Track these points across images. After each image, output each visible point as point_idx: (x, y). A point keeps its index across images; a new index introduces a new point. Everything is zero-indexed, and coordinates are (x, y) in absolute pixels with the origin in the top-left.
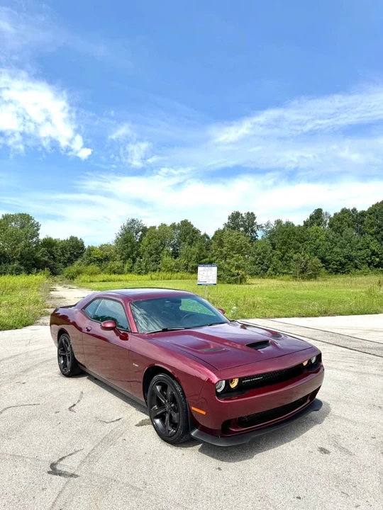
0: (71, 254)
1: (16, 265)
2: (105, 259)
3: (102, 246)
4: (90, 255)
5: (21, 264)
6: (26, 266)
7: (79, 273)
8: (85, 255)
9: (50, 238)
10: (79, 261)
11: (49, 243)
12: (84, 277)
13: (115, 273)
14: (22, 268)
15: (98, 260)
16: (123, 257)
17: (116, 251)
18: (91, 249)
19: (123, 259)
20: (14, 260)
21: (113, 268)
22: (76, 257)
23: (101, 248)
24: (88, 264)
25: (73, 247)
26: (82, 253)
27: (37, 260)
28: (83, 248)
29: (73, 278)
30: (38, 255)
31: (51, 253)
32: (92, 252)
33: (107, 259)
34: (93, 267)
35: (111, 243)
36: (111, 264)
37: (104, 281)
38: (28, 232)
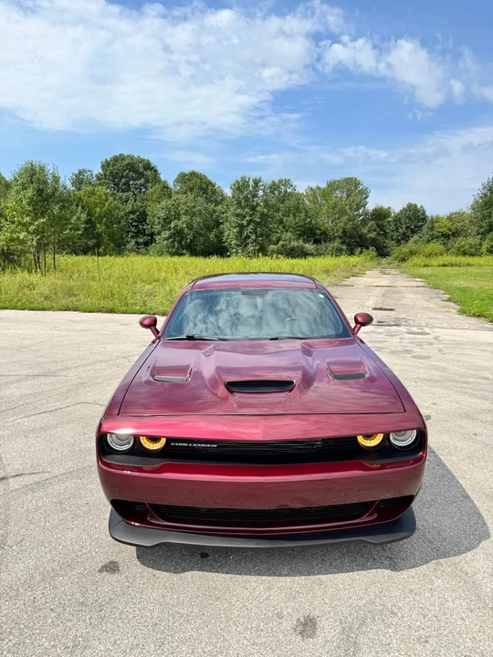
0: (407, 228)
1: (337, 244)
2: (453, 234)
3: (451, 215)
4: (432, 228)
5: (343, 243)
6: (348, 245)
7: (412, 253)
8: (425, 229)
9: (381, 209)
10: (416, 237)
11: (380, 215)
12: (416, 260)
13: (464, 254)
14: (344, 247)
15: (443, 235)
16: (481, 230)
17: (471, 221)
18: (436, 220)
19: (482, 234)
20: (334, 239)
21: (463, 246)
22: (413, 232)
23: (450, 218)
24: (428, 241)
25: (410, 219)
26: (422, 226)
27: (361, 236)
28: (424, 219)
29: (403, 260)
30: (365, 230)
31: (381, 227)
32: (436, 225)
33: (456, 234)
34: (436, 246)
35: (465, 210)
36: (460, 241)
37: (444, 265)
38: (354, 201)
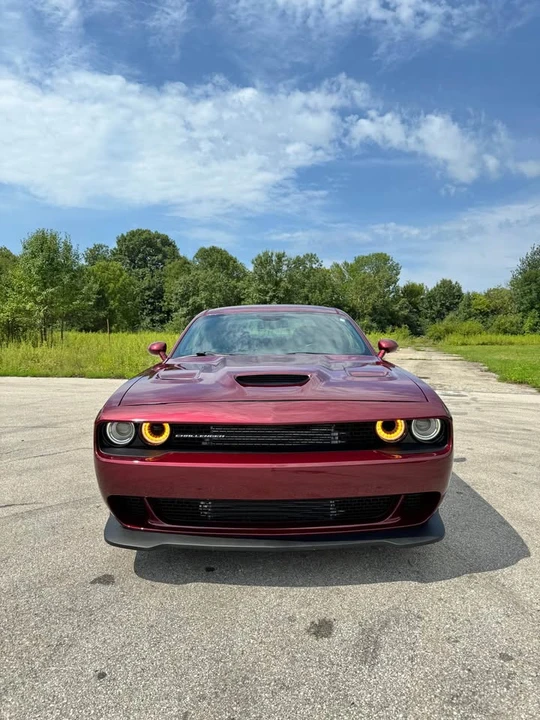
0: (442, 305)
1: (366, 321)
2: (492, 311)
3: (489, 291)
4: (469, 305)
5: (373, 320)
6: (379, 322)
7: (448, 331)
8: (461, 306)
9: (413, 285)
10: (452, 315)
11: (412, 292)
12: (452, 338)
13: (505, 332)
14: (375, 325)
15: (481, 313)
16: (522, 308)
17: (510, 298)
18: (472, 297)
19: (524, 311)
20: (364, 316)
21: (503, 324)
22: (449, 309)
23: (488, 295)
24: (466, 319)
25: (445, 295)
26: (457, 303)
27: (392, 314)
28: (460, 296)
29: (439, 338)
30: (396, 308)
31: (414, 305)
32: (473, 302)
33: (495, 311)
34: (474, 324)
35: (504, 287)
36: (500, 319)
37: (483, 344)
38: (383, 277)
